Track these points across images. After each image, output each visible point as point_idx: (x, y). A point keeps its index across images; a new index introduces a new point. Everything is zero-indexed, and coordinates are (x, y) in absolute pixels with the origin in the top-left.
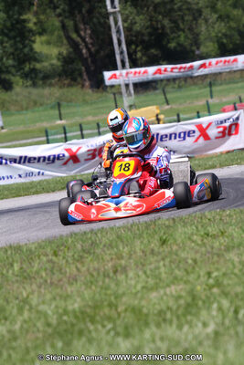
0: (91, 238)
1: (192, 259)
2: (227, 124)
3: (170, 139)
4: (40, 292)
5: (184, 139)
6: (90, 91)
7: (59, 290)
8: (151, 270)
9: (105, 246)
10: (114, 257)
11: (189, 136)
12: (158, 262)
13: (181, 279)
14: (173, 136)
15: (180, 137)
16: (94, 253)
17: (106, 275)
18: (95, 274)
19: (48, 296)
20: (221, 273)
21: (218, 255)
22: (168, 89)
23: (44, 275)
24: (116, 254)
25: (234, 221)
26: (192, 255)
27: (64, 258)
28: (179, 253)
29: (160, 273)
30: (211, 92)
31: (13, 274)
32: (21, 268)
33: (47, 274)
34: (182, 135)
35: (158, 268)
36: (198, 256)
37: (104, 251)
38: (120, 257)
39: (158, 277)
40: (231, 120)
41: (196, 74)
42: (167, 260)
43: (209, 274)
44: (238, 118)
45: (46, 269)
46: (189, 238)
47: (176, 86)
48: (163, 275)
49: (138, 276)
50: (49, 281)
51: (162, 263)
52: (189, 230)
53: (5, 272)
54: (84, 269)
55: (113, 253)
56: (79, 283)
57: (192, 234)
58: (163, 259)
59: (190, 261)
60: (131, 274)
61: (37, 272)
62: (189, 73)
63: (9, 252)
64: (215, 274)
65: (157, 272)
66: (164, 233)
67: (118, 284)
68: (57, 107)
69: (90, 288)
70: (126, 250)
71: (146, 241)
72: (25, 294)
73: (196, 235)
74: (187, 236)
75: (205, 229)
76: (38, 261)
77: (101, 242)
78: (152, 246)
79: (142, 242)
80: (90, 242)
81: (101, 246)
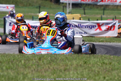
0: (54, 57)
1: (98, 71)
2: (110, 25)
3: (86, 27)
4: (32, 74)
5: (91, 28)
6: (53, 4)
7: (40, 74)
8: (80, 72)
10: (64, 65)
11: (93, 27)
12: (83, 69)
13: (92, 78)
14: (87, 26)
15: (89, 27)
16: (56, 62)
17: (61, 71)
18: (56, 70)
19: (36, 75)
20: (109, 78)
21: (108, 71)
22: (86, 8)
24: (65, 64)
25: (115, 60)
26: (97, 69)
27: (43, 62)
28: (92, 67)
29: (83, 74)
30: (104, 12)
31: (21, 64)
32: (25, 63)
33: (35, 67)
34: (91, 27)
35: (83, 72)
36: (100, 70)
38: (67, 65)
39: (82, 75)
40: (112, 24)
41: (98, 4)
42: (87, 70)
43: (104, 78)
44: (115, 24)
45: (35, 65)
46: (96, 63)
47: (89, 7)
48: (85, 75)
49: (74, 74)
50: (36, 70)
51: (84, 70)
52: (96, 60)
53: (17, 63)
54: (51, 68)
55: (64, 63)
56: (49, 72)
57: (97, 61)
58: (85, 69)
59: (96, 72)
60: (71, 72)
61: (32, 65)
62: (96, 3)
63: (19, 56)
64: (107, 78)
65: (82, 73)
66: (86, 60)
67: (65, 75)
68: (39, 8)
69: (53, 75)
70: (69, 63)
71: (78, 61)
72: (25, 73)
73: (99, 62)
74: (95, 62)
75: (103, 61)
76: (32, 61)
77: (59, 59)
78: (80, 63)
79: (76, 61)
80: (54, 58)
81: (59, 60)
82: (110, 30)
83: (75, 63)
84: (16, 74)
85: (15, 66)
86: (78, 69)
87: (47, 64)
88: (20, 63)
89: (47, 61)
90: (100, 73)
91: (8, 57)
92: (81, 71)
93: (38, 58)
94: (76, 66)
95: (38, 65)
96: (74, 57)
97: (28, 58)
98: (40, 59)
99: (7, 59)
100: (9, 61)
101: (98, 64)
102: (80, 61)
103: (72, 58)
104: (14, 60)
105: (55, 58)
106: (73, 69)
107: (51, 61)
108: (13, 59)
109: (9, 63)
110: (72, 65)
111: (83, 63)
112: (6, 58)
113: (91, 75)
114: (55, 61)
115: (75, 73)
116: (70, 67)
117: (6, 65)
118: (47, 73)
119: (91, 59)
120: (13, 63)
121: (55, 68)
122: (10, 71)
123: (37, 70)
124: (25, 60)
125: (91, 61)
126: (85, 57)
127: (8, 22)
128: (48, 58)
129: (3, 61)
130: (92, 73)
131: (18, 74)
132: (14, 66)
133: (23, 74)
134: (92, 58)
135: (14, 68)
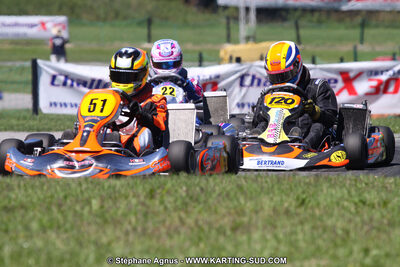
0: (198, 184)
1: (343, 229)
2: (384, 77)
4: (127, 241)
7: (154, 242)
8: (285, 235)
9: (219, 195)
10: (233, 211)
12: (295, 225)
13: (327, 252)
16: (205, 202)
17: (221, 231)
18: (206, 228)
19: (138, 247)
20: (383, 253)
21: (379, 230)
23: (133, 220)
24: (235, 208)
26: (340, 224)
27: (162, 202)
28: (325, 218)
29: (297, 241)
30: (363, 35)
31: (90, 212)
32: (102, 207)
33: (137, 220)
35: (294, 233)
36: (351, 227)
37: (219, 202)
38: (241, 212)
39: (293, 244)
40: (391, 72)
41: (344, 8)
42: (307, 227)
43: (366, 251)
45: (136, 214)
46: (338, 204)
47: (315, 19)
48: (302, 244)
49: (266, 240)
50: (139, 229)
51: (299, 228)
52: (337, 193)
53: (78, 208)
54: (190, 221)
55: (231, 205)
56: (182, 237)
57: (342, 198)
58: (302, 223)
59: (340, 232)
60: (256, 235)
61: (125, 215)
62: (336, 5)
63: (84, 186)
65: (293, 238)
66: (303, 192)
67: (237, 245)
68: (146, 24)
69: (198, 245)
70: (250, 205)
71: (277, 199)
72: (104, 240)
73: (347, 200)
74: (334, 200)
75: (360, 195)
76: (125, 202)
77: (214, 191)
78: (286, 205)
79: (272, 199)
80: (198, 189)
81: (214, 195)
82: (385, 91)
83: (267, 203)
84: (72, 244)
85: (70, 217)
86: (279, 224)
87: (176, 209)
88: (87, 209)
89: (175, 201)
90: (352, 235)
91: (45, 188)
92: (288, 229)
93: (144, 189)
94: (271, 213)
95: (146, 215)
96: (265, 185)
97: (111, 190)
98: (151, 195)
99: (42, 197)
100: (50, 203)
101: (343, 207)
102: (284, 197)
103: (259, 190)
104: (65, 197)
105: (202, 189)
106: (260, 224)
107: (187, 200)
108: (62, 195)
109: (49, 209)
110: (257, 212)
111: (294, 203)
112: (39, 192)
113: (320, 242)
114: (202, 198)
115: (269, 237)
116: (251, 219)
117: (39, 215)
118: (176, 240)
119: (322, 191)
120: (64, 208)
121: (201, 223)
122: (52, 235)
123: (144, 230)
124: (102, 200)
125: (321, 199)
126: (302, 184)
127: (47, 72)
128: (180, 191)
129: (32, 202)
130: (325, 236)
131: (80, 244)
132: (65, 217)
133: (96, 243)
134: (325, 186)
135: (68, 226)
